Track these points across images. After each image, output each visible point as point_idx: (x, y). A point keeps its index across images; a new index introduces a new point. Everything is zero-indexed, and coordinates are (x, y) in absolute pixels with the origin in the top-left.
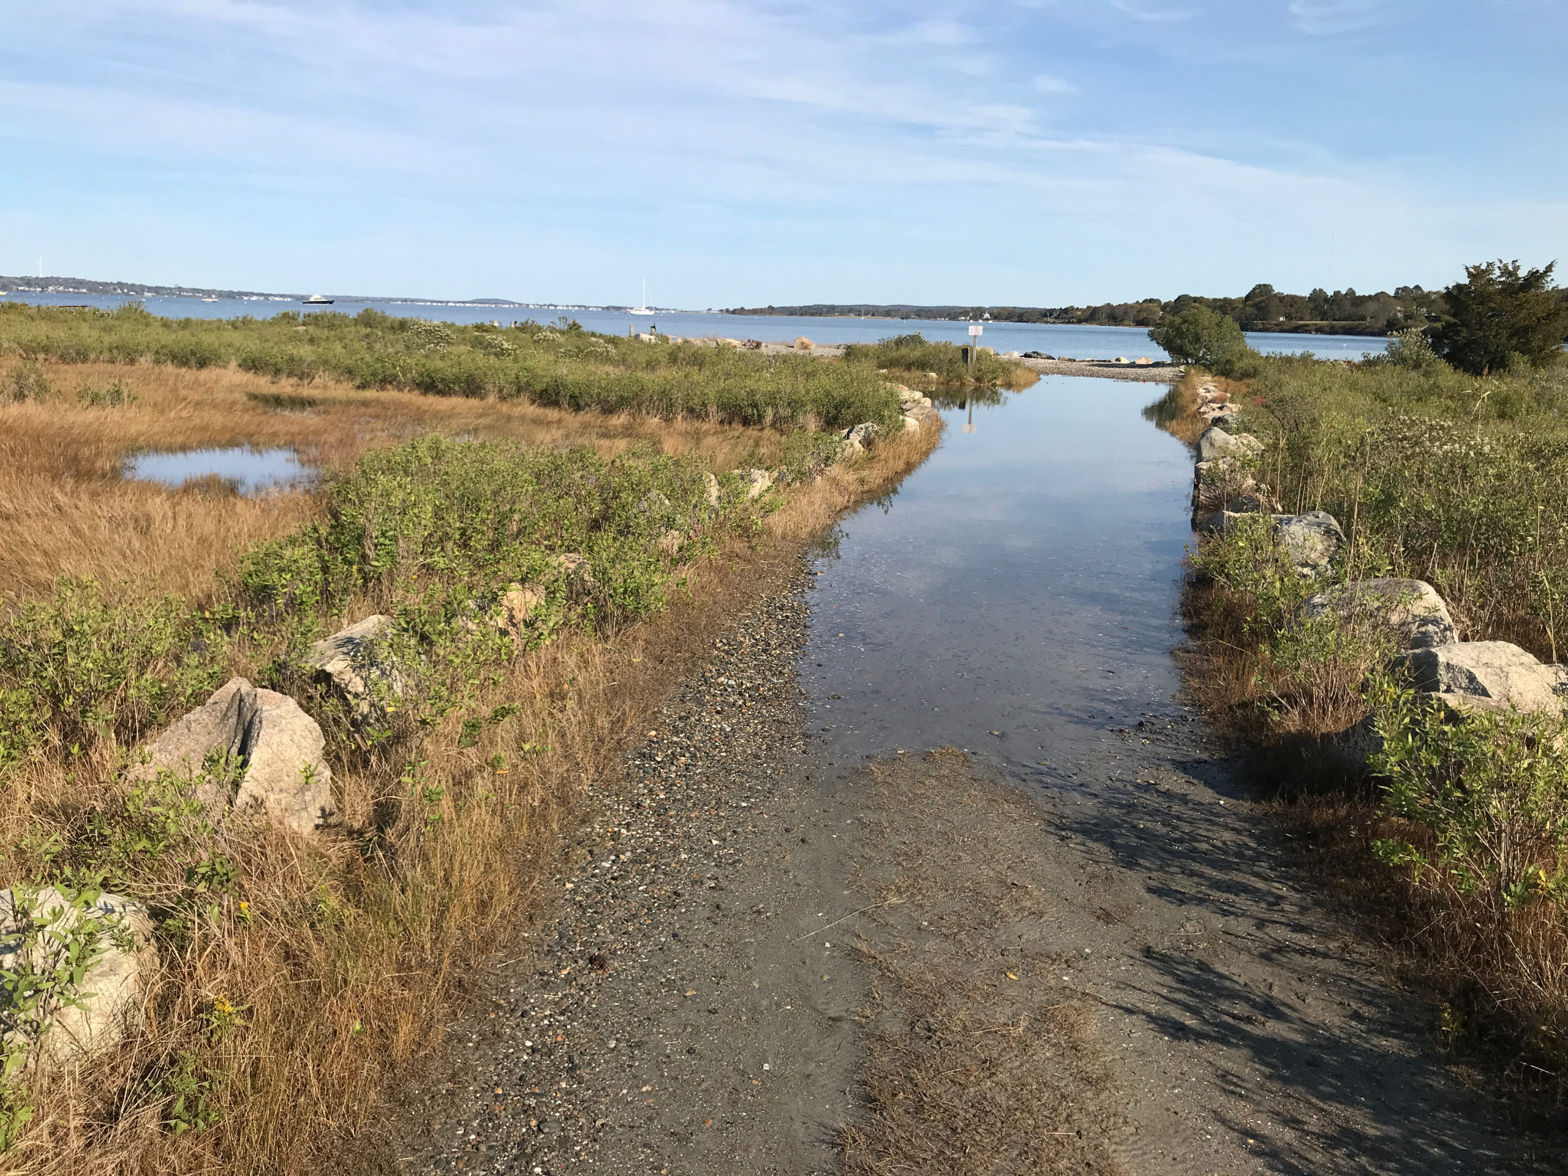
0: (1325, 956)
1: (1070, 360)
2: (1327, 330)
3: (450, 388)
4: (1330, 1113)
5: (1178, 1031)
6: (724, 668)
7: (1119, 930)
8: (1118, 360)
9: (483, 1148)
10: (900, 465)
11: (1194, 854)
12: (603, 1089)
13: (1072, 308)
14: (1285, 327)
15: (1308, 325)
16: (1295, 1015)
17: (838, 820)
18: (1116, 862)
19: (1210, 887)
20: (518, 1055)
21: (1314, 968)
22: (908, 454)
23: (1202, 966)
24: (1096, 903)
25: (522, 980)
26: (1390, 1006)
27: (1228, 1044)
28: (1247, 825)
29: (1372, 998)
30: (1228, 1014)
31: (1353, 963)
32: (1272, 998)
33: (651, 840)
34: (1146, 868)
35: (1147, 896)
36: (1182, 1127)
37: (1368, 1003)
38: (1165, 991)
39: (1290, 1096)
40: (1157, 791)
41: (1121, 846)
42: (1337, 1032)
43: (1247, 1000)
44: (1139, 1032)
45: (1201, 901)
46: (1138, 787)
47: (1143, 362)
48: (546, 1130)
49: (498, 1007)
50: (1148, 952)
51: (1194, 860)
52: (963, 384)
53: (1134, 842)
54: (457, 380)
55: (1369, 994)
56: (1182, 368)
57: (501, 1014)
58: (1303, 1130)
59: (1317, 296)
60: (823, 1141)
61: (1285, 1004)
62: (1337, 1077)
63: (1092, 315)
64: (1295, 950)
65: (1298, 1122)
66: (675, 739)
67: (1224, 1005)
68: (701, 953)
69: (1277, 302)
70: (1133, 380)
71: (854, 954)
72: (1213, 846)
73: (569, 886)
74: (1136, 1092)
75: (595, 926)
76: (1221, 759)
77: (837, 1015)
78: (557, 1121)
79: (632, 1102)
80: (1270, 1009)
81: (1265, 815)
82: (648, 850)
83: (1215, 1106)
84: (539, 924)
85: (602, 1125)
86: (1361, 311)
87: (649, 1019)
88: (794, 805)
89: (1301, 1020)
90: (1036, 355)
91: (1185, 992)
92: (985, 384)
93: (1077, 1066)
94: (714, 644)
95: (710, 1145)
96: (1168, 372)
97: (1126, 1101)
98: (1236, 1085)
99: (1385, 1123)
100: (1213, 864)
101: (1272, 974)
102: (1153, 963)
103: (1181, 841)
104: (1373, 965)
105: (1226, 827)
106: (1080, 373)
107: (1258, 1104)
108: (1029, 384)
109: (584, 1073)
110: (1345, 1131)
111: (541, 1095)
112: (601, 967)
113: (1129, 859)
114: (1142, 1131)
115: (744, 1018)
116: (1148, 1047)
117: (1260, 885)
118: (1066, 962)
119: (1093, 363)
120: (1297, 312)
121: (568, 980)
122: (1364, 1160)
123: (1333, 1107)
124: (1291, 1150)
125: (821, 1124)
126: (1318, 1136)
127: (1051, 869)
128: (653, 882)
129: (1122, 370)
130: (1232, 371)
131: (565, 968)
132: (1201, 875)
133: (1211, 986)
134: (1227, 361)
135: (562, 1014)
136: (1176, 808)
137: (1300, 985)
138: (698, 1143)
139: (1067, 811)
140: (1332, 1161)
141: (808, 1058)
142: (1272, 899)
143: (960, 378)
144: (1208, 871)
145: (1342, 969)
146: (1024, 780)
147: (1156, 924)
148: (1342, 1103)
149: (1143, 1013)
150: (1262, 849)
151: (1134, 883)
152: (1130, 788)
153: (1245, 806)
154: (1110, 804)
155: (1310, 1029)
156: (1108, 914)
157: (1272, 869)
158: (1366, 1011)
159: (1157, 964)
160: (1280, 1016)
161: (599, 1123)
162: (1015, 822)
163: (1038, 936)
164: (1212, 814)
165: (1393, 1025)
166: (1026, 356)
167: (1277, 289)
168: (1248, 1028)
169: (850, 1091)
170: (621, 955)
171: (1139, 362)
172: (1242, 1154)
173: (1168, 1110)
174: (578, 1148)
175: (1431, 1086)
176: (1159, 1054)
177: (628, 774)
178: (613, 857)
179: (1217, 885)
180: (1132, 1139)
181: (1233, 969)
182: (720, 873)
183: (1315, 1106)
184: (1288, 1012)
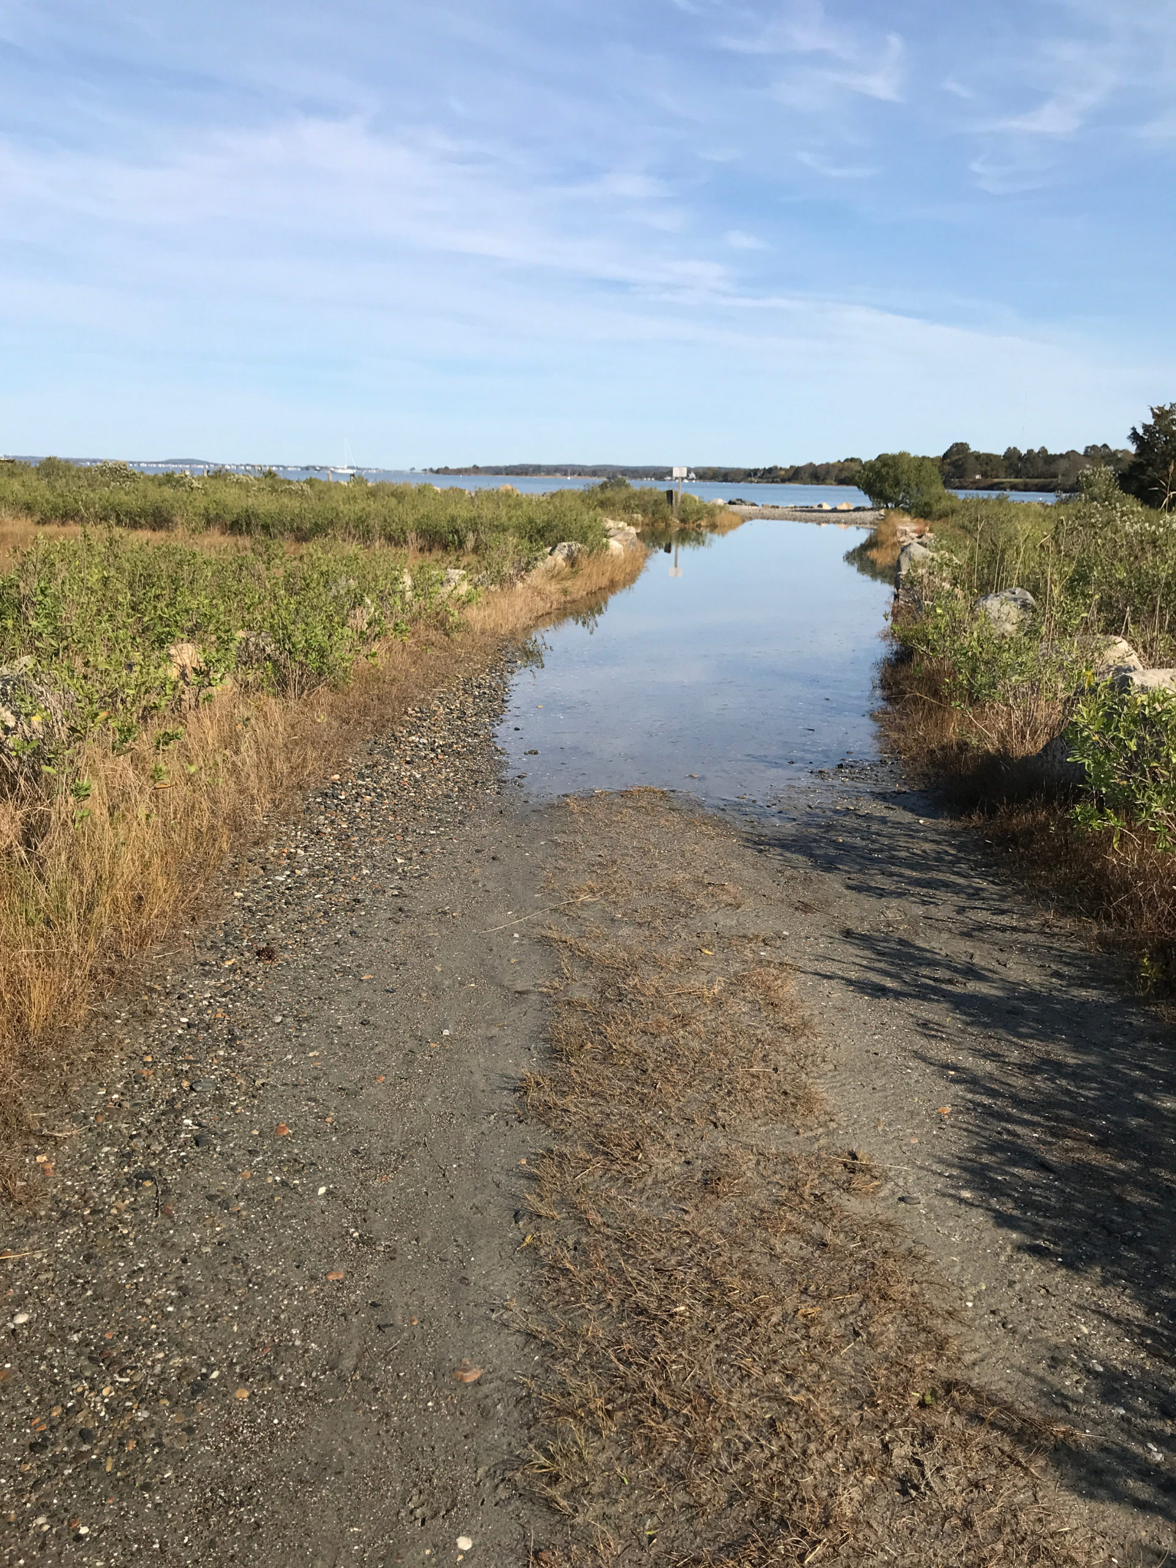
0: (1025, 931)
1: (773, 507)
2: (1022, 487)
3: (136, 522)
4: (1032, 1048)
5: (879, 991)
6: (415, 729)
7: (817, 917)
8: (820, 506)
9: (127, 1105)
10: (604, 582)
11: (893, 860)
12: (266, 1055)
13: (776, 468)
14: (982, 485)
15: (1002, 483)
16: (995, 976)
17: (531, 842)
18: (814, 868)
19: (909, 884)
20: (173, 1029)
21: (1014, 941)
22: (613, 573)
23: (902, 942)
24: (794, 898)
25: (180, 968)
26: (1090, 965)
27: (931, 1000)
28: (947, 838)
29: (1072, 961)
30: (930, 978)
31: (1053, 935)
32: (973, 964)
33: (330, 859)
34: (846, 871)
35: (846, 892)
36: (882, 1064)
37: (1067, 964)
38: (865, 963)
39: (990, 1037)
40: (856, 815)
41: (819, 856)
42: (1038, 988)
43: (948, 967)
44: (838, 993)
45: (900, 895)
46: (836, 812)
47: (844, 507)
48: (199, 1089)
49: (151, 990)
50: (848, 934)
51: (893, 864)
52: (668, 525)
53: (832, 852)
54: (143, 513)
55: (1069, 957)
56: (882, 512)
57: (154, 996)
58: (1004, 1062)
59: (1012, 454)
60: (505, 1088)
61: (985, 969)
62: (1038, 1021)
63: (795, 475)
64: (996, 928)
65: (999, 1055)
66: (360, 782)
67: (925, 971)
68: (381, 947)
69: (972, 460)
70: (834, 523)
71: (544, 941)
72: (914, 854)
73: (238, 894)
74: (835, 1038)
75: (265, 925)
76: (921, 791)
77: (524, 989)
78: (214, 1082)
79: (297, 1065)
80: (972, 972)
81: (965, 829)
82: (326, 867)
83: (915, 1048)
84: (203, 923)
85: (263, 1084)
86: (1053, 468)
87: (320, 999)
88: (484, 831)
89: (1002, 980)
90: (741, 502)
91: (886, 962)
92: (690, 526)
93: (774, 1019)
94: (406, 713)
95: (381, 1096)
96: (869, 516)
97: (823, 1045)
98: (937, 1031)
99: (1085, 1054)
100: (912, 867)
101: (974, 947)
102: (853, 941)
103: (880, 851)
104: (1072, 934)
105: (926, 840)
106: (782, 518)
107: (959, 1043)
108: (732, 526)
109: (247, 1043)
110: (1046, 1061)
111: (196, 1062)
112: (270, 958)
113: (829, 865)
114: (841, 1068)
115: (424, 995)
116: (847, 1004)
117: (961, 881)
118: (764, 941)
119: (795, 509)
120: (992, 470)
121: (233, 970)
122: (1064, 1082)
123: (1033, 1044)
124: (992, 1078)
125: (503, 1076)
126: (1020, 1067)
127: (749, 873)
128: (330, 892)
129: (824, 515)
130: (930, 513)
131: (229, 959)
132: (900, 875)
133: (912, 957)
134: (926, 504)
135: (224, 996)
136: (875, 827)
137: (1000, 953)
138: (369, 1095)
139: (765, 831)
140: (1033, 1085)
141: (491, 1023)
142: (971, 891)
143: (665, 519)
144: (908, 872)
145: (1042, 940)
146: (723, 810)
147: (856, 912)
148: (1042, 1041)
149: (843, 978)
150: (961, 855)
151: (833, 883)
152: (829, 814)
153: (945, 824)
154: (808, 825)
155: (1011, 986)
156: (806, 905)
157: (972, 869)
158: (1065, 970)
159: (857, 942)
160: (981, 978)
161: (258, 1083)
162: (712, 838)
163: (734, 923)
164: (912, 830)
165: (1092, 980)
166: (730, 503)
167: (973, 448)
168: (950, 987)
169: (535, 1048)
170: (293, 949)
171: (840, 508)
172: (943, 1083)
173: (868, 1051)
174: (234, 1103)
175: (1131, 1024)
176: (858, 1009)
177: (308, 808)
178: (288, 873)
179: (918, 883)
180: (830, 1074)
181: (933, 944)
182: (404, 884)
183: (1016, 1044)
184: (990, 974)
